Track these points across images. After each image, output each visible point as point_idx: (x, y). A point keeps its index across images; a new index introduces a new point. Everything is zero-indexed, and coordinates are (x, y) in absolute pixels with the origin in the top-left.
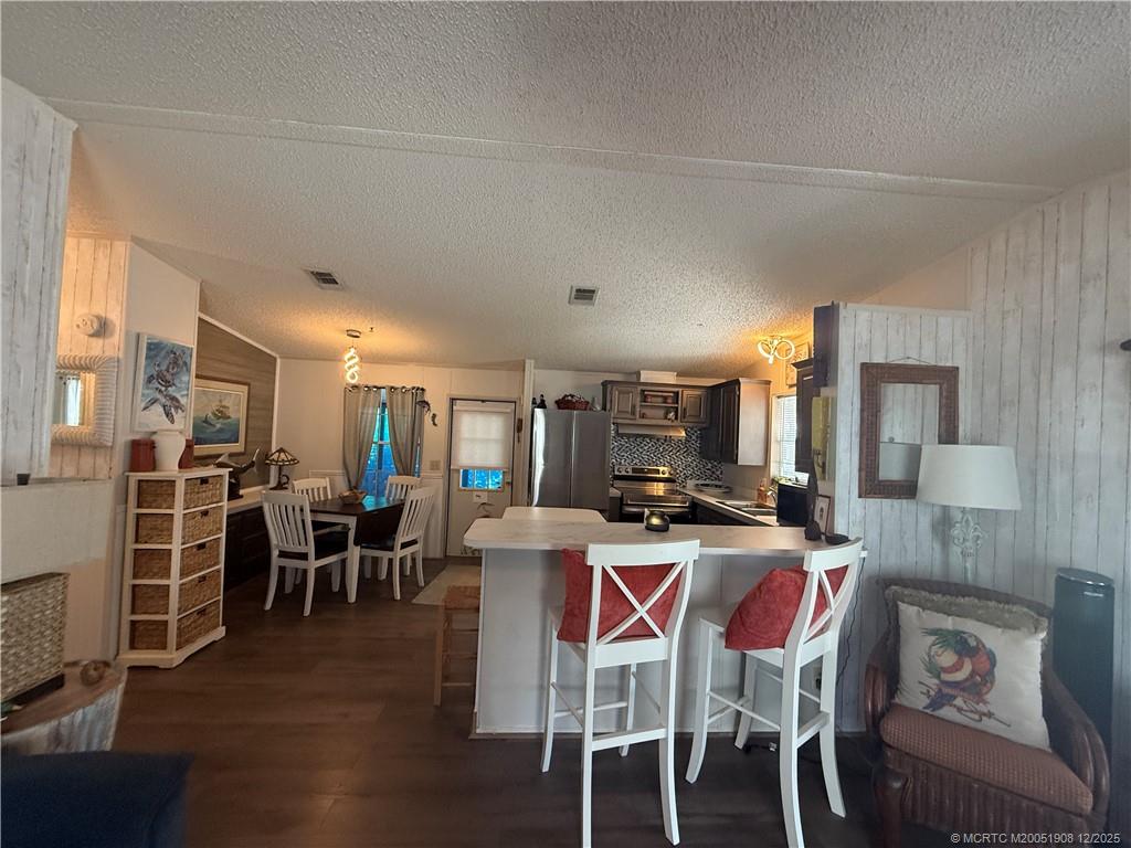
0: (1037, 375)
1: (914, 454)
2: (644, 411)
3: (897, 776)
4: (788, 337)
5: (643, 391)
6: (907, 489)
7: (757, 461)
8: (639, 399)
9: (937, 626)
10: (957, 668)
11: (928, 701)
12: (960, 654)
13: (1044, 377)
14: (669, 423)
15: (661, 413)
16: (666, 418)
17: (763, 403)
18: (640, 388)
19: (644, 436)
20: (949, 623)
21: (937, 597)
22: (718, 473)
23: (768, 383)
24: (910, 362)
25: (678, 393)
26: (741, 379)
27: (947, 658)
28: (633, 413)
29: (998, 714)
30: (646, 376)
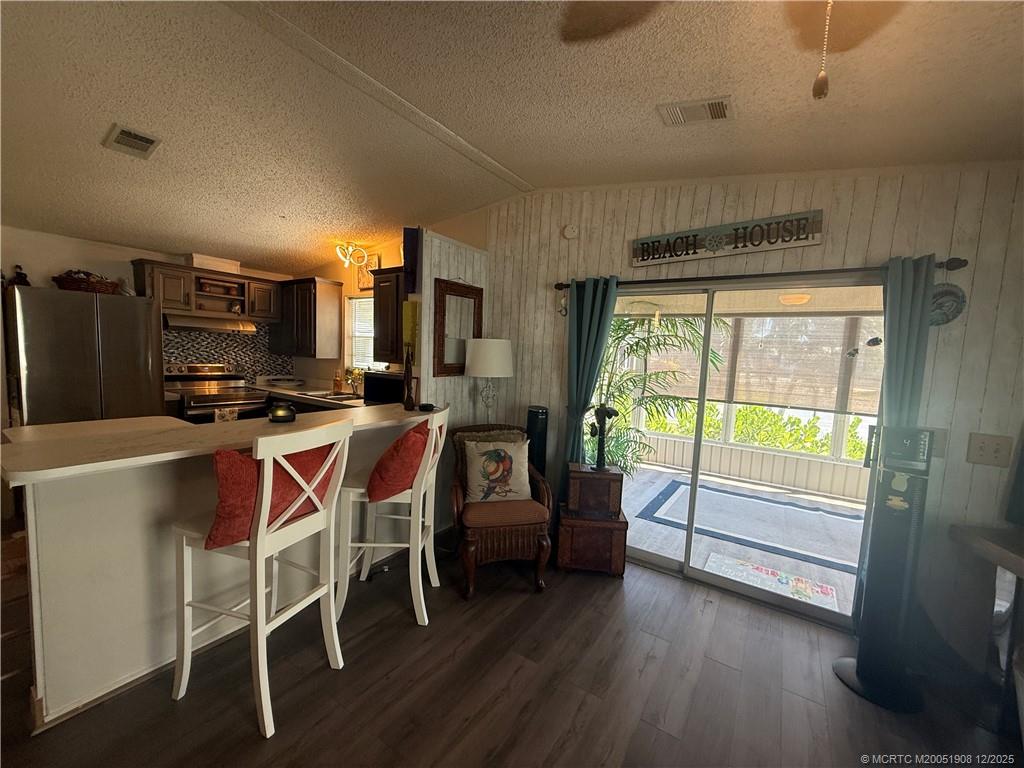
0: (519, 298)
1: (462, 347)
2: (202, 301)
3: (472, 543)
4: (361, 246)
5: (198, 279)
6: (459, 369)
7: (332, 354)
8: (193, 288)
9: (485, 450)
10: (496, 471)
11: (483, 495)
12: (497, 462)
13: (523, 299)
14: (235, 316)
15: (223, 305)
16: (229, 311)
17: (337, 303)
18: (194, 274)
19: (200, 330)
20: (491, 447)
21: (480, 434)
22: (289, 367)
23: (341, 284)
24: (461, 281)
25: (243, 285)
26: (317, 279)
27: (492, 467)
28: (188, 303)
29: (514, 489)
30: (199, 261)
